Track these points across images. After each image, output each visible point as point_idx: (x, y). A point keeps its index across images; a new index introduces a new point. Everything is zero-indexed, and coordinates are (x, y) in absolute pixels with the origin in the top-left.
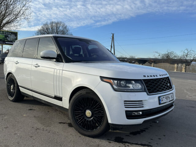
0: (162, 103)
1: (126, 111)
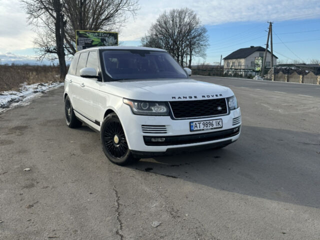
0: (194, 129)
1: (144, 137)
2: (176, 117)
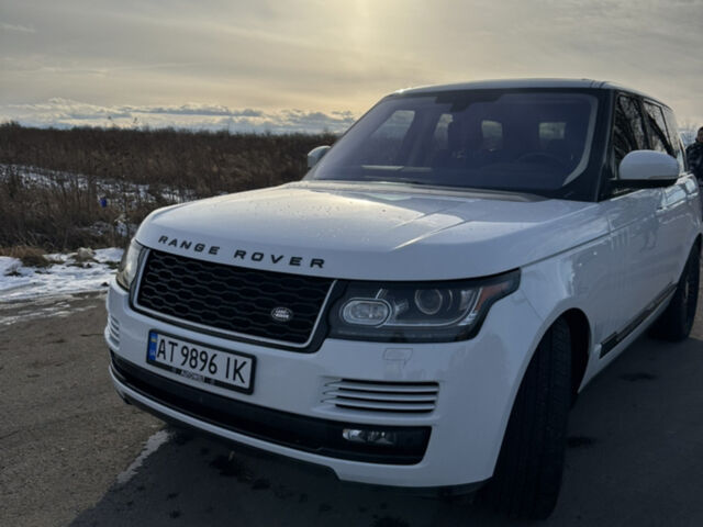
2: (140, 302)
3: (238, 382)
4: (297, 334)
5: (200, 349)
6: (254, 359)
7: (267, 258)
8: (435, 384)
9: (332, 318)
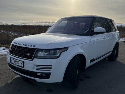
2: (10, 53)
3: (21, 66)
4: (30, 58)
5: (17, 60)
6: (24, 62)
7: (27, 45)
8: (51, 66)
9: (36, 55)
